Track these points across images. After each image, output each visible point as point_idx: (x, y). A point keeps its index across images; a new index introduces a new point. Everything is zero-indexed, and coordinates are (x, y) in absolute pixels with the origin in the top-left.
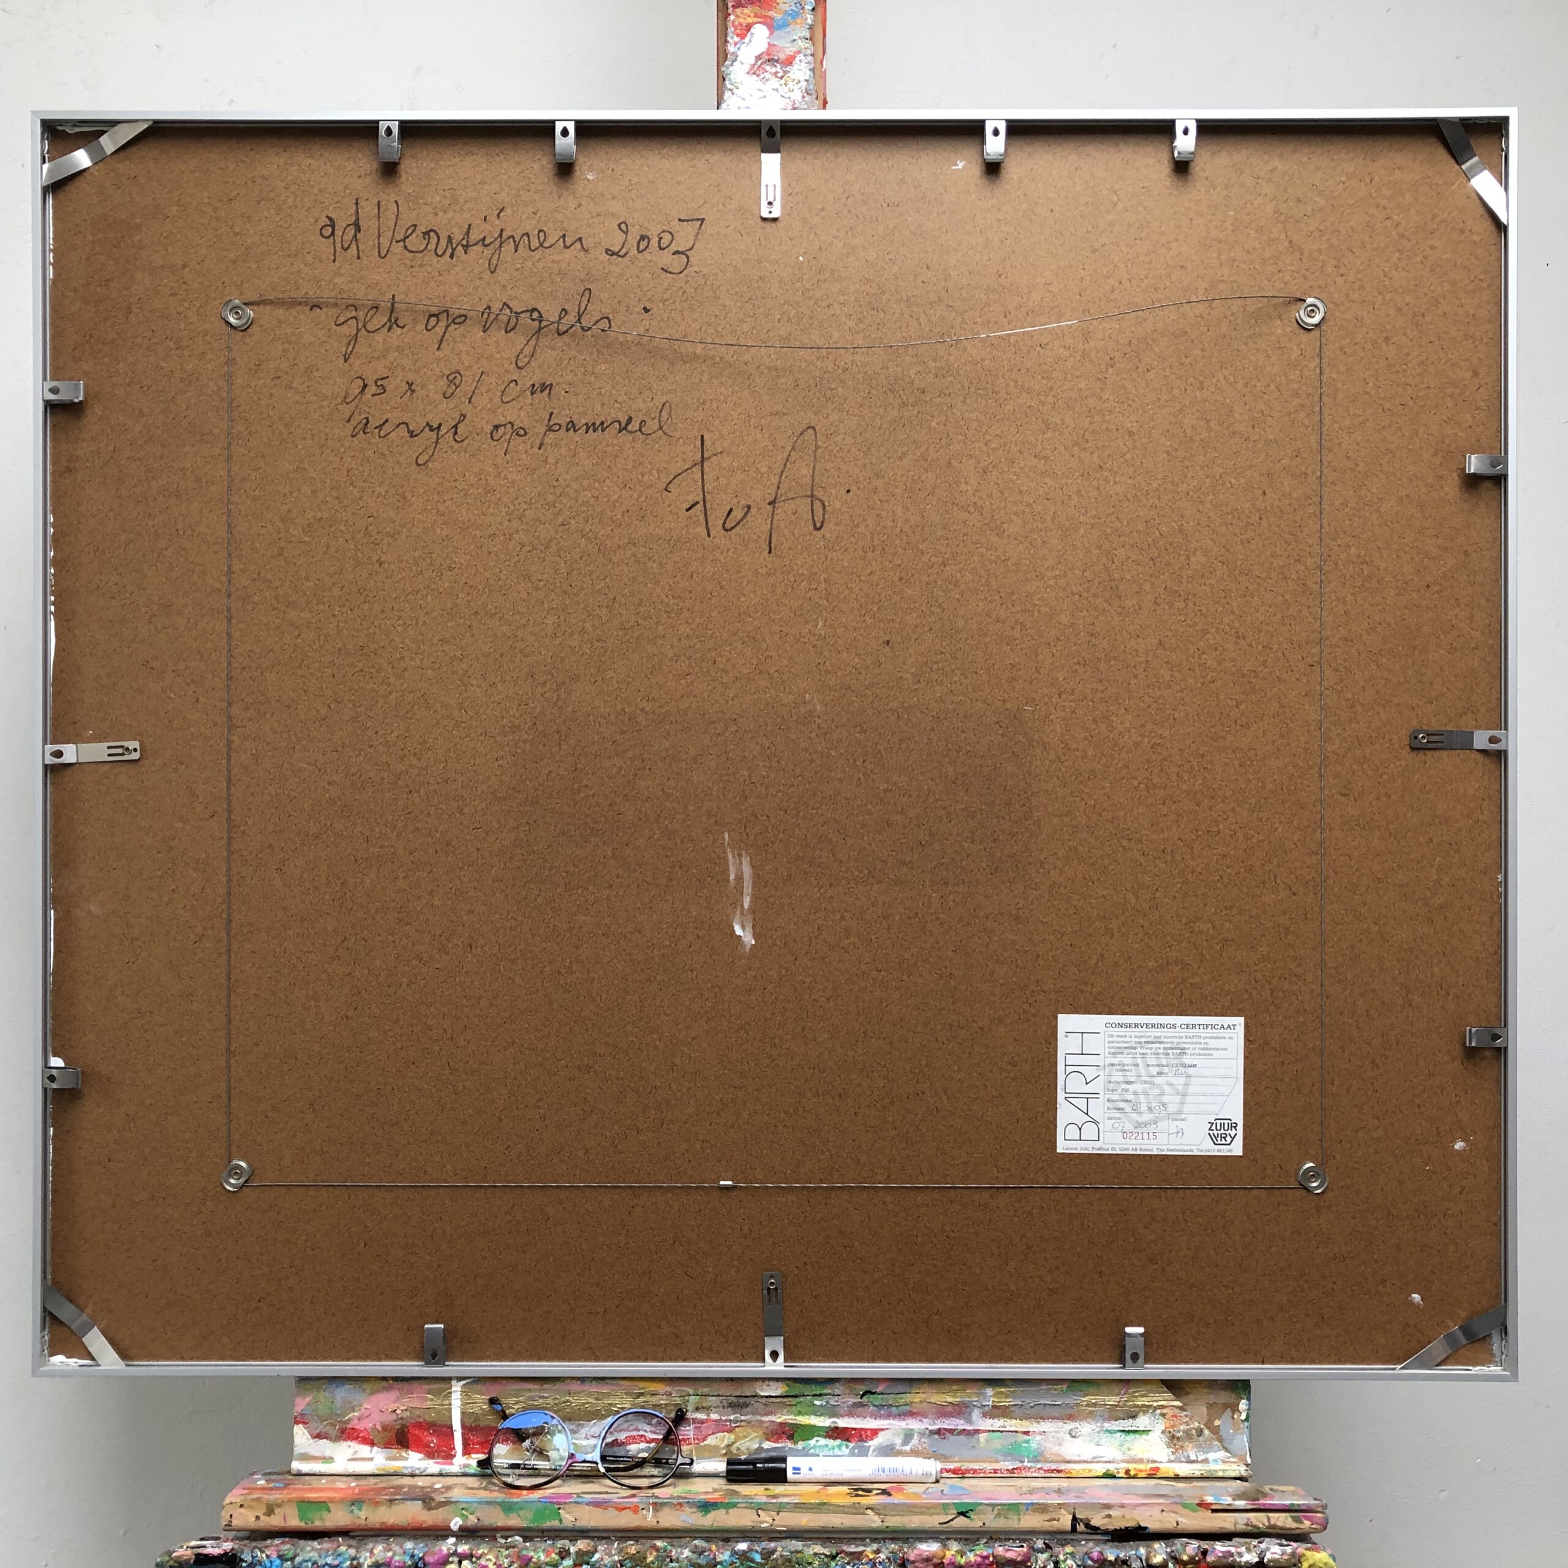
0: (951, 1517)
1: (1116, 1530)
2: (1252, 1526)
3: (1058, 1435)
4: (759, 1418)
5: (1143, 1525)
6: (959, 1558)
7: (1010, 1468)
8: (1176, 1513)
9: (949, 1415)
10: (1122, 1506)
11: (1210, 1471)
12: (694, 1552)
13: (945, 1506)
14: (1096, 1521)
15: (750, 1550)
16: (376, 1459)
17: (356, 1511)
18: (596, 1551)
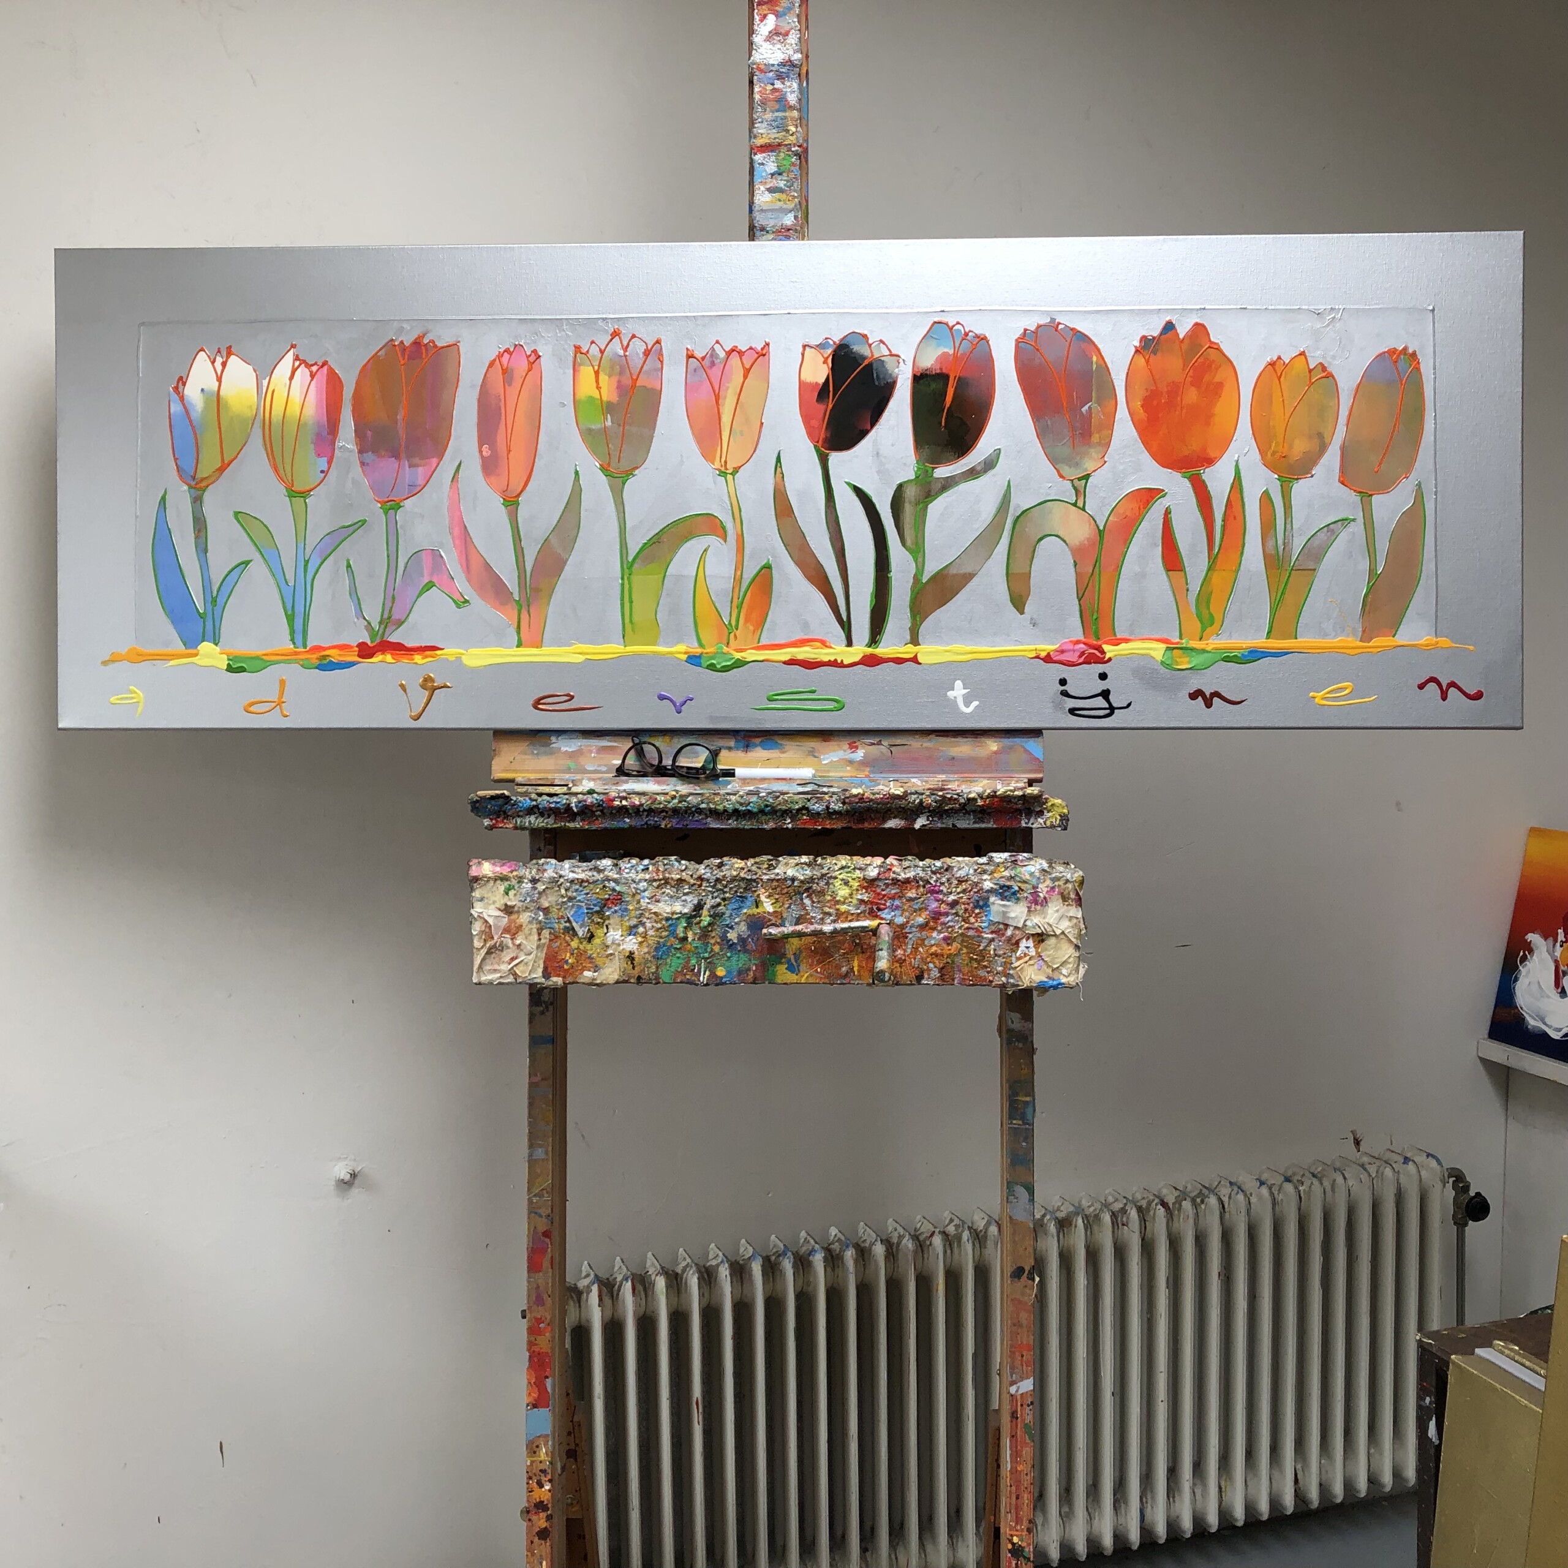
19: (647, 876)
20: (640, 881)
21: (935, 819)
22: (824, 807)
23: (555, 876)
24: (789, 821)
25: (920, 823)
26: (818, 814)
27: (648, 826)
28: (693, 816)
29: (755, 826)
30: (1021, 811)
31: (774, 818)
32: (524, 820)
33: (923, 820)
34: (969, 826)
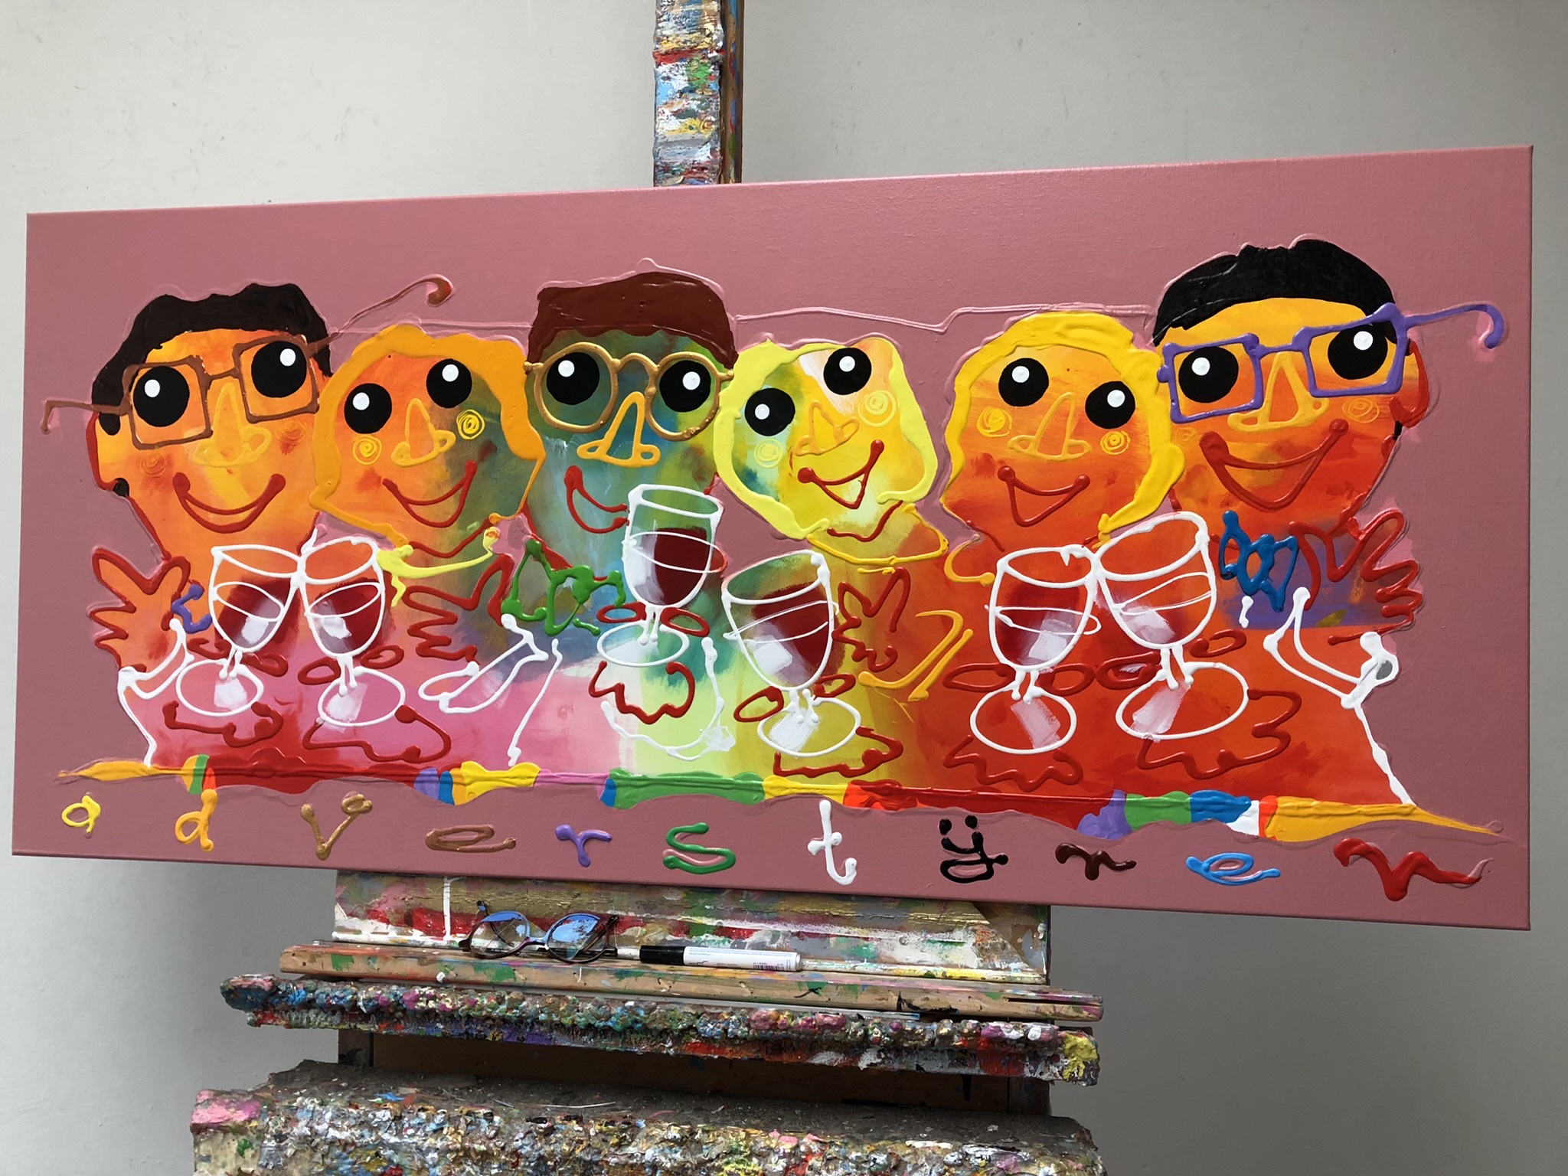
0: (804, 993)
1: (932, 1010)
2: (1040, 1013)
3: (891, 942)
4: (664, 916)
5: (953, 1007)
6: (790, 1021)
8: (981, 1000)
9: (807, 922)
10: (938, 992)
11: (1010, 977)
12: (595, 1005)
13: (801, 984)
14: (917, 1003)
15: (637, 1006)
16: (390, 934)
17: (371, 963)
18: (523, 1000)
19: (439, 1144)
20: (429, 1150)
21: (888, 1055)
22: (720, 1030)
23: (309, 1133)
24: (670, 1043)
25: (866, 1060)
26: (712, 1038)
27: (467, 1038)
28: (532, 1028)
29: (620, 1048)
30: (1022, 1056)
31: (648, 1039)
32: (300, 1016)
33: (872, 1058)
34: (941, 1070)
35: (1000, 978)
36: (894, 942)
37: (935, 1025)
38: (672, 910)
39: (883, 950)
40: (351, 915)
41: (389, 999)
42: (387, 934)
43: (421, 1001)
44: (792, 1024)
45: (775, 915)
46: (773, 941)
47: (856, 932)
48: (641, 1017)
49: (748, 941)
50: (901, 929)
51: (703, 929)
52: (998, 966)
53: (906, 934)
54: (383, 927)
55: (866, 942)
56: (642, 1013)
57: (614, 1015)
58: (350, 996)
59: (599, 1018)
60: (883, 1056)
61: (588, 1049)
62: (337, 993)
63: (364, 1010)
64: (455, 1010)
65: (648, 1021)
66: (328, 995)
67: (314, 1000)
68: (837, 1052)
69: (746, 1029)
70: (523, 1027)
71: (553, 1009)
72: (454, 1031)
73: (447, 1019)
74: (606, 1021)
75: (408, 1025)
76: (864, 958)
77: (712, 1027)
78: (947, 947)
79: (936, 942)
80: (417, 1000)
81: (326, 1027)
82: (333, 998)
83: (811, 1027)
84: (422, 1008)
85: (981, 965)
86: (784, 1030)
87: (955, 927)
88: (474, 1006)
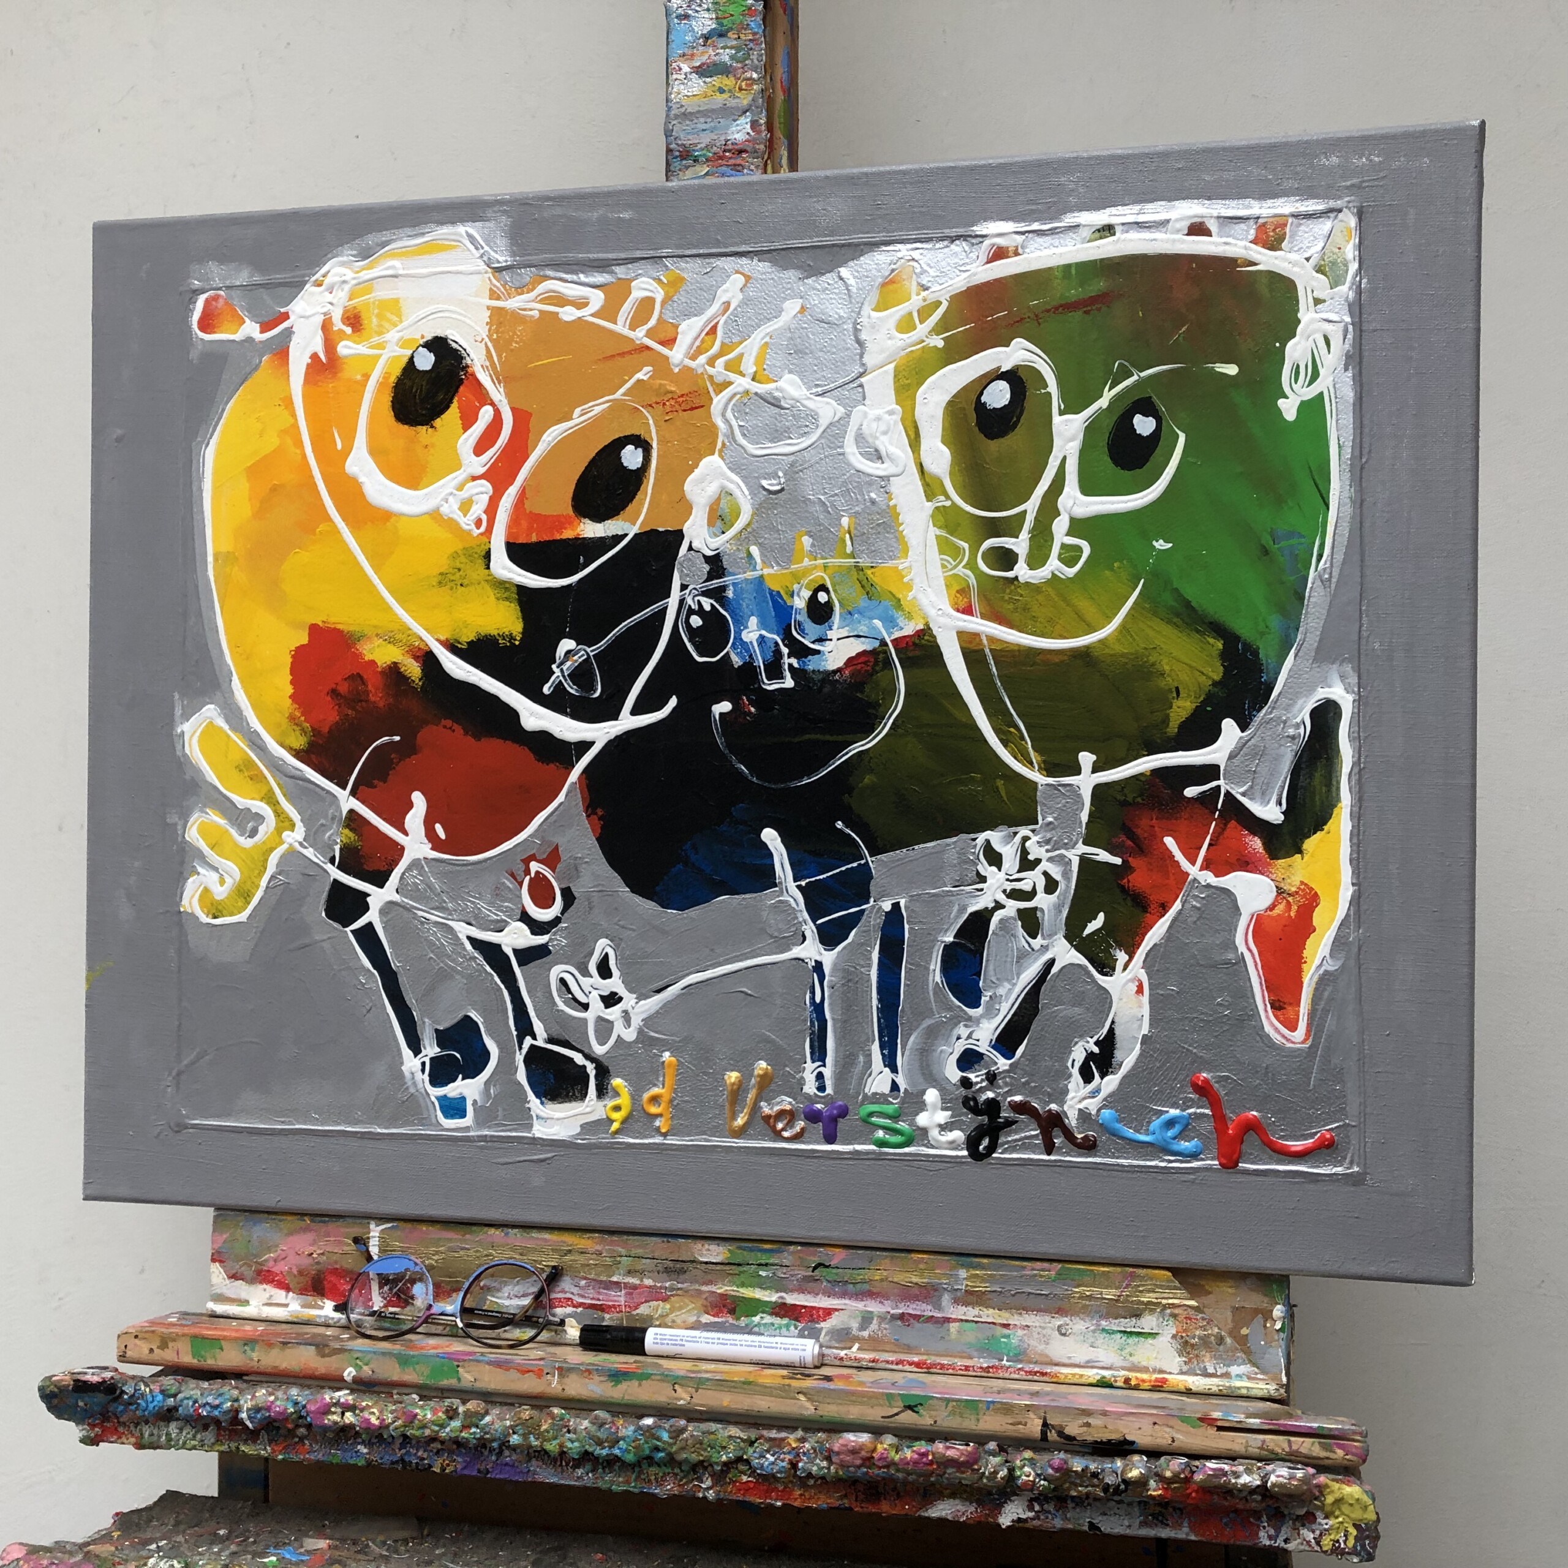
0: (896, 1410)
1: (1096, 1442)
2: (1267, 1450)
3: (1044, 1332)
4: (697, 1287)
5: (1129, 1438)
6: (893, 1453)
7: (985, 1365)
8: (1172, 1427)
9: (915, 1298)
10: (1105, 1413)
11: (1230, 1387)
12: (593, 1424)
13: (890, 1397)
14: (1073, 1429)
15: (656, 1426)
16: (290, 1306)
17: (249, 1352)
18: (487, 1413)
21: (1046, 1506)
22: (784, 1464)
24: (708, 1483)
25: (1010, 1514)
26: (773, 1476)
27: (404, 1468)
28: (500, 1453)
29: (634, 1487)
30: (1257, 1515)
31: (676, 1475)
32: (155, 1432)
33: (1020, 1511)
34: (1128, 1532)
35: (1215, 1389)
36: (1049, 1331)
37: (1119, 1463)
38: (709, 1277)
39: (1033, 1343)
40: (234, 1277)
41: (286, 1409)
42: (286, 1305)
43: (334, 1413)
44: (897, 1458)
45: (866, 1287)
46: (862, 1328)
47: (989, 1315)
48: (664, 1442)
49: (825, 1325)
50: (1061, 1311)
51: (754, 1307)
52: (1211, 1370)
53: (1067, 1320)
54: (280, 1295)
55: (1006, 1331)
56: (665, 1436)
57: (623, 1438)
58: (229, 1404)
59: (600, 1443)
60: (1037, 1508)
61: (585, 1489)
62: (210, 1399)
63: (250, 1425)
64: (384, 1426)
65: (674, 1449)
66: (195, 1402)
67: (175, 1409)
68: (966, 1500)
69: (825, 1464)
70: (486, 1453)
71: (530, 1428)
72: (385, 1457)
73: (374, 1440)
74: (610, 1447)
75: (316, 1447)
76: (1003, 1354)
77: (772, 1459)
78: (1133, 1340)
79: (1114, 1332)
80: (326, 1410)
81: (194, 1448)
82: (204, 1405)
83: (926, 1464)
84: (336, 1423)
85: (1185, 1368)
86: (884, 1467)
87: (1145, 1310)
88: (412, 1422)
